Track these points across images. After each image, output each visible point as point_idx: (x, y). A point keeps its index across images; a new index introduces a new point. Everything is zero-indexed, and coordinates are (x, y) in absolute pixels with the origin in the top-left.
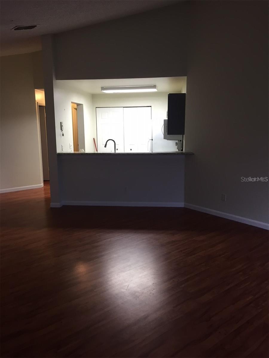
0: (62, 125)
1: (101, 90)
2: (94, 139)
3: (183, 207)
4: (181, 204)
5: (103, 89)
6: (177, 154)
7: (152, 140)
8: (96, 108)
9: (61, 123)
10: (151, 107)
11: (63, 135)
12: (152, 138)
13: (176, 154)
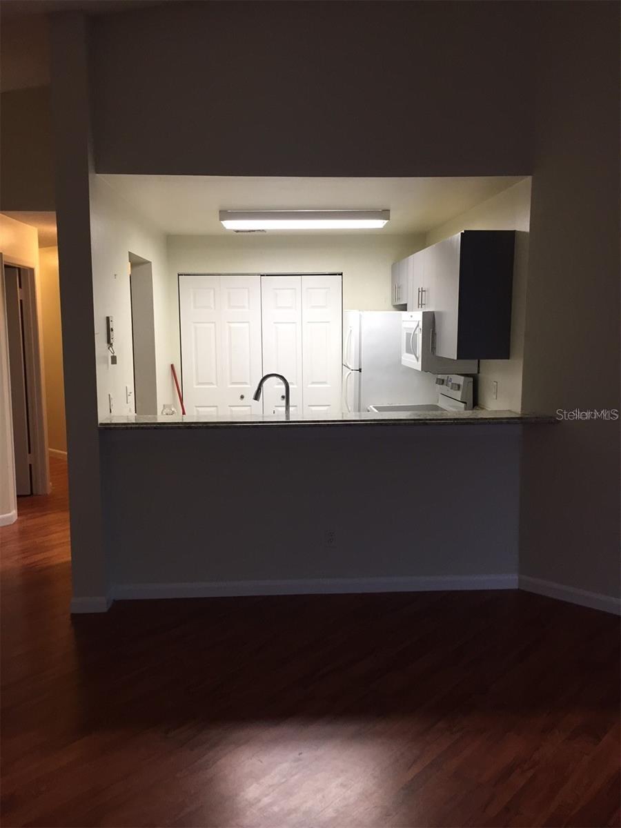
0: (111, 327)
1: (221, 219)
2: (172, 366)
3: (516, 590)
4: (508, 580)
5: (226, 214)
6: (508, 423)
7: (360, 370)
8: (179, 275)
9: (108, 318)
10: (341, 274)
11: (114, 360)
12: (360, 364)
13: (501, 423)
